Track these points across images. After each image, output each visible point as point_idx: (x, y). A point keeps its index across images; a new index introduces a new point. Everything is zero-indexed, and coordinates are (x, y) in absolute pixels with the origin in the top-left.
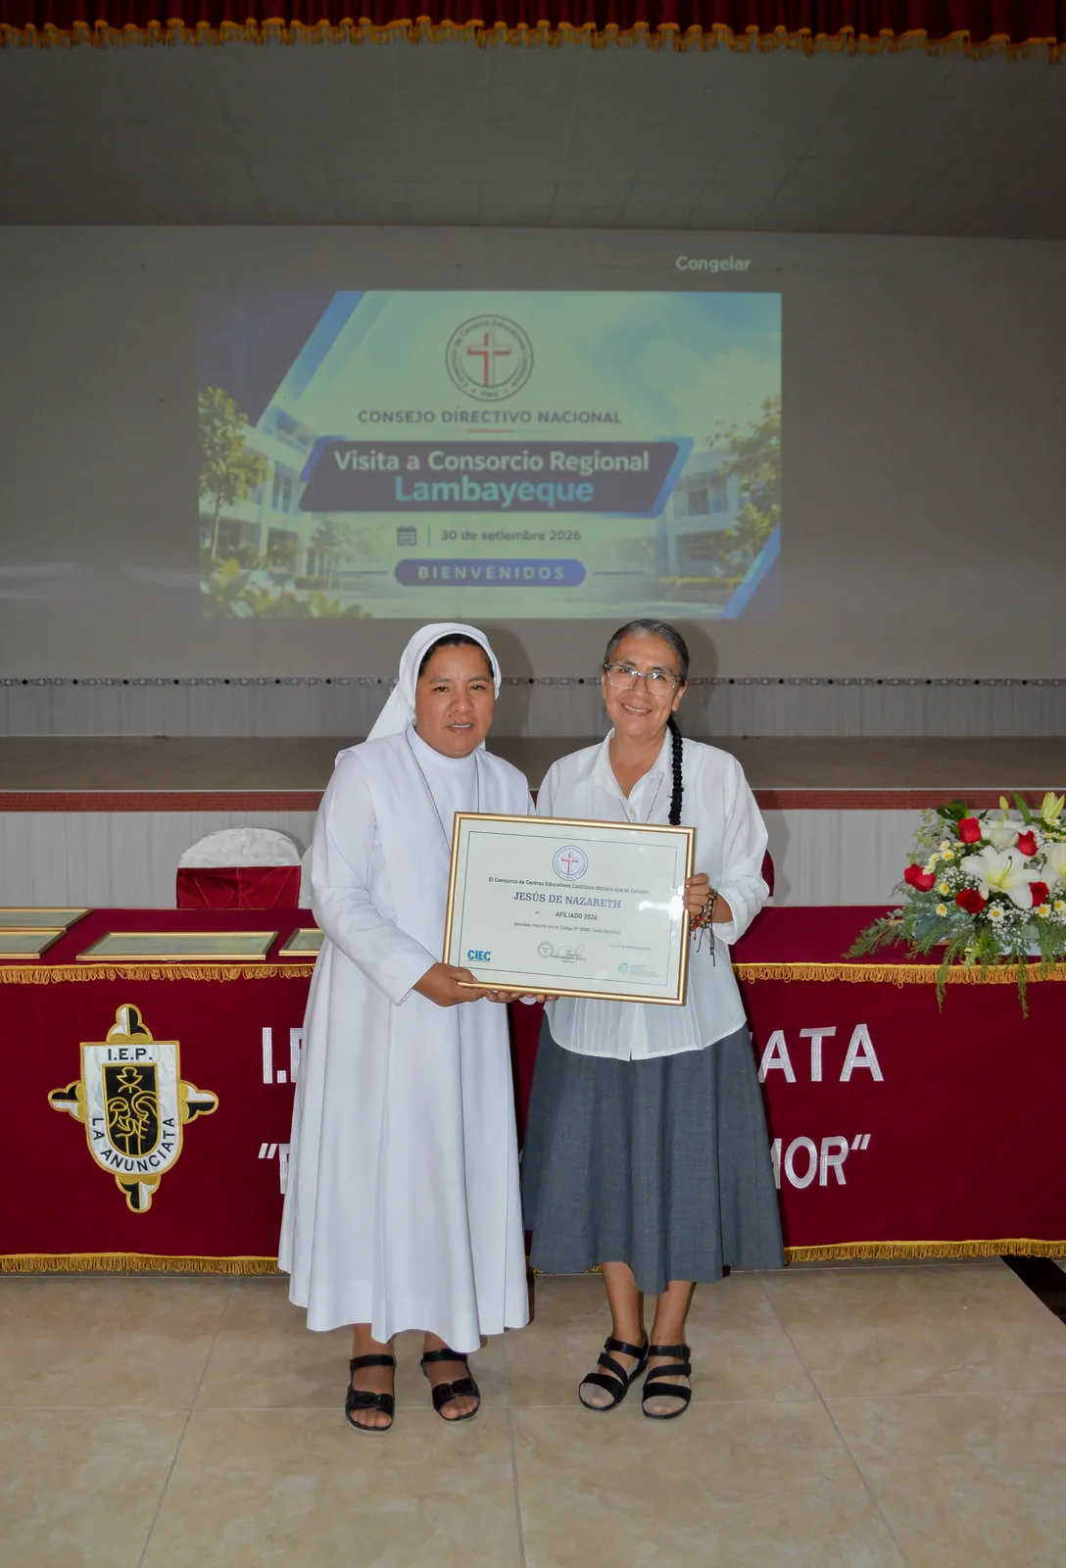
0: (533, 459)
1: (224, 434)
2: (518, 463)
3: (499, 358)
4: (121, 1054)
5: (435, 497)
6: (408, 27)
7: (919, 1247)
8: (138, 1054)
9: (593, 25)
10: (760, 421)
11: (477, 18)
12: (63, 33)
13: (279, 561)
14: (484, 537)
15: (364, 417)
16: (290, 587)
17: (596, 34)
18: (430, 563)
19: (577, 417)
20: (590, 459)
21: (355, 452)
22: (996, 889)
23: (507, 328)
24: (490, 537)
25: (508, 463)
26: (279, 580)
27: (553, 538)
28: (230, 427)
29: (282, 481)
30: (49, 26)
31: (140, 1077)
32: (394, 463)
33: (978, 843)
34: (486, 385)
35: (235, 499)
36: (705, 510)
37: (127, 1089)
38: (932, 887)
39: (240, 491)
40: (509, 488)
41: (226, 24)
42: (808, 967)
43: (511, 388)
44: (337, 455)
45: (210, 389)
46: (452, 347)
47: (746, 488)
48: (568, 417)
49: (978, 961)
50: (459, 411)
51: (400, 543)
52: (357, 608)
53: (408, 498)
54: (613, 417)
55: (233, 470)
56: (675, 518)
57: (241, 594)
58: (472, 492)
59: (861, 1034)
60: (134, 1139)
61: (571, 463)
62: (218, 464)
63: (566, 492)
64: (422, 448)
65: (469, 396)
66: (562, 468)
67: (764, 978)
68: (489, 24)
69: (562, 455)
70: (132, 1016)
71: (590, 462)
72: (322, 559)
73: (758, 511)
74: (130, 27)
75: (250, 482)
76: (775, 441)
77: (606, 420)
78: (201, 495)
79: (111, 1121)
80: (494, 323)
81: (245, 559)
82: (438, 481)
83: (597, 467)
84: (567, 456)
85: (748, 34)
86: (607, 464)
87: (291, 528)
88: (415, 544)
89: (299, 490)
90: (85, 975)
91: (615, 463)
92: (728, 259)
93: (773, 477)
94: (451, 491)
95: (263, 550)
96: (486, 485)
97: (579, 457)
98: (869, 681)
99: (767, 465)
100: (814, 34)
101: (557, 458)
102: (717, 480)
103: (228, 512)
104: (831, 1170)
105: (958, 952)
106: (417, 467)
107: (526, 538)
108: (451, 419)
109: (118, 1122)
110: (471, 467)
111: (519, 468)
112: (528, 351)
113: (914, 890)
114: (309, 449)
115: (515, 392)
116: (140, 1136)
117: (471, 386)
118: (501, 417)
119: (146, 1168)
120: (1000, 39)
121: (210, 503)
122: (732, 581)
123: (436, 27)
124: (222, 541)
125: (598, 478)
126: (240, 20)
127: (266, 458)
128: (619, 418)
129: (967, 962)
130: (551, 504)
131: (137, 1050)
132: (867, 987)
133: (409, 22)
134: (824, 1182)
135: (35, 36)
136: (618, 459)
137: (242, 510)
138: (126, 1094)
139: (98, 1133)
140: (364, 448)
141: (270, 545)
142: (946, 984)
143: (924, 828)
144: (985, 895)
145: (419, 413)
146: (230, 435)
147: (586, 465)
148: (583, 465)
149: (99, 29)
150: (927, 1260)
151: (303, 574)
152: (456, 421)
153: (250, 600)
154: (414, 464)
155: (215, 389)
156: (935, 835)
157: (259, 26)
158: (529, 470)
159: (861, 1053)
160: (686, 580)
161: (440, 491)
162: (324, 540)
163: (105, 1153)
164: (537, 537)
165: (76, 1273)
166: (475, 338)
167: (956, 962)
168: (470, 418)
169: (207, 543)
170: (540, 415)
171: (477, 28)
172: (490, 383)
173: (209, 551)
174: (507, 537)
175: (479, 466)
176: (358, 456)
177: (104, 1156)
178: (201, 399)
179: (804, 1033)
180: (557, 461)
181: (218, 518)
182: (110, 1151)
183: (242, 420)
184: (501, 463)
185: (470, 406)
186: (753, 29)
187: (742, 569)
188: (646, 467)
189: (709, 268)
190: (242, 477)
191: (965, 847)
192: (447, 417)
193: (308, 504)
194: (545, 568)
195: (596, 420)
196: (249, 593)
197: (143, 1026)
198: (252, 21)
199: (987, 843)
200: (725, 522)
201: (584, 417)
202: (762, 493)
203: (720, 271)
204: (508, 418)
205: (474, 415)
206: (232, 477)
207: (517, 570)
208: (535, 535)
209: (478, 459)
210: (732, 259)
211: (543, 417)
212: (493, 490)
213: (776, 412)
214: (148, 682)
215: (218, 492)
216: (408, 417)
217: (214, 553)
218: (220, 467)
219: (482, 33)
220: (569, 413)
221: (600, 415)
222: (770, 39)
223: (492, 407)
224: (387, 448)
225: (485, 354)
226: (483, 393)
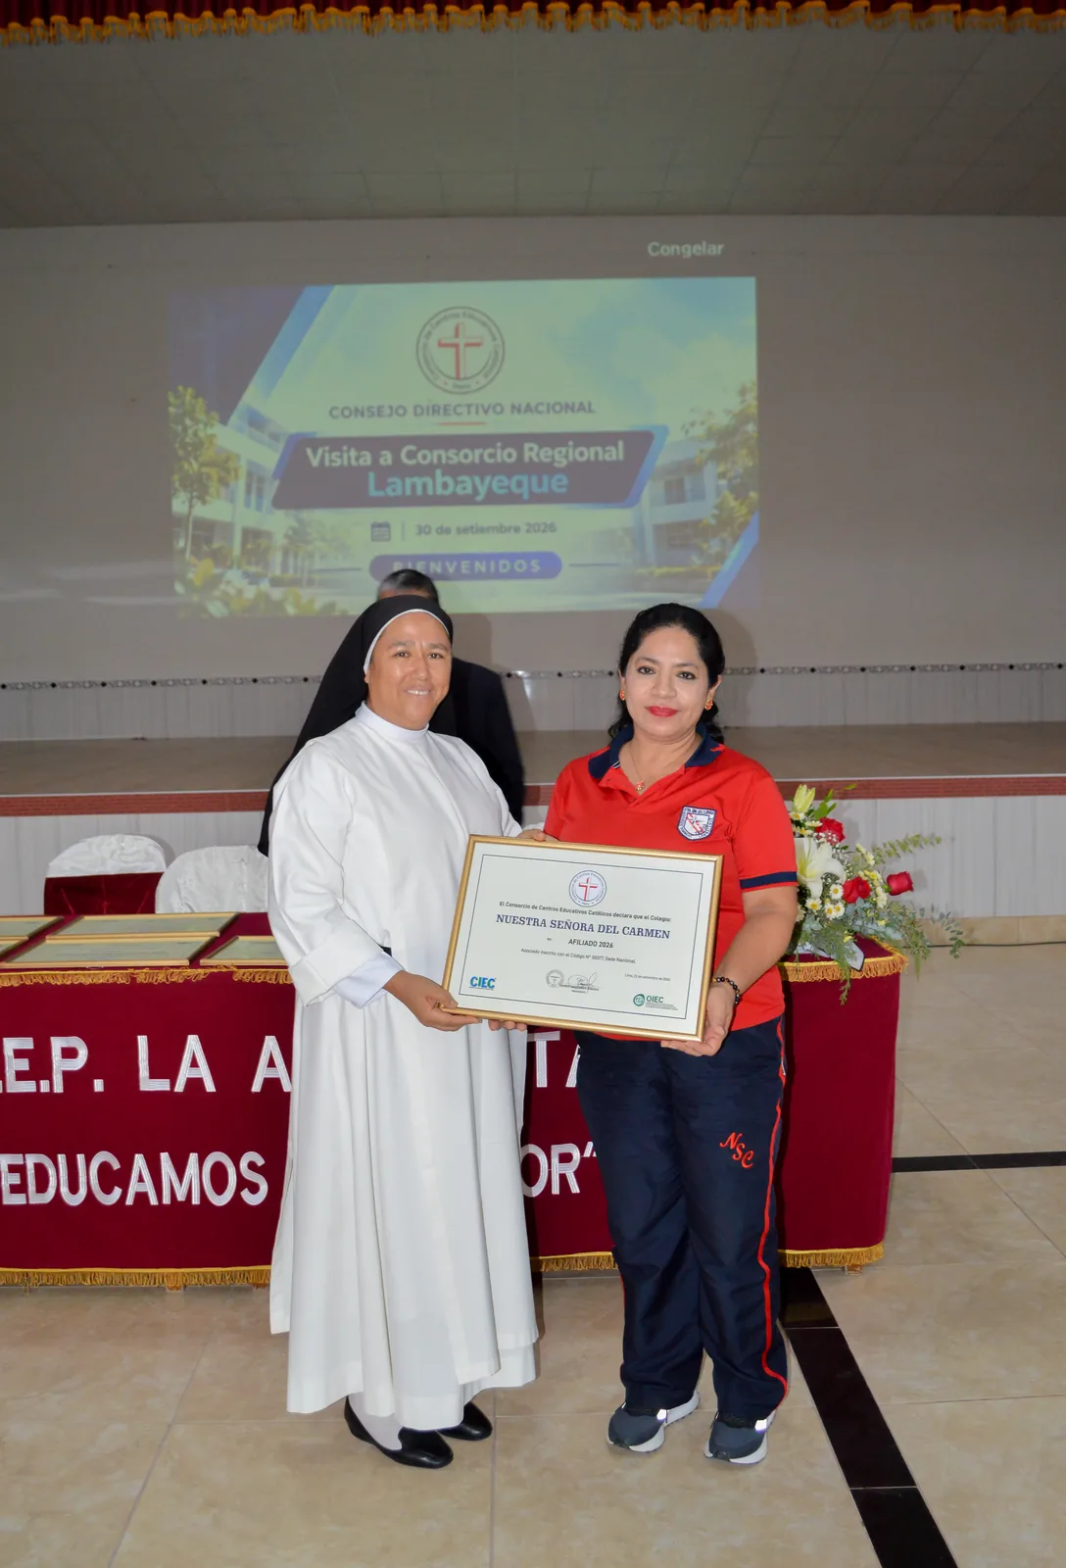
0: (506, 451)
1: (195, 434)
2: (492, 456)
3: (470, 350)
5: (408, 492)
6: (293, 16)
9: (481, 7)
10: (735, 404)
11: (363, 4)
13: (253, 560)
14: (459, 531)
15: (335, 413)
16: (265, 586)
17: (483, 16)
19: (551, 408)
20: (564, 450)
21: (327, 448)
23: (477, 320)
24: (465, 531)
25: (481, 456)
26: (254, 579)
27: (528, 531)
28: (201, 426)
29: (255, 478)
32: (367, 459)
34: (458, 378)
35: (208, 498)
36: (681, 499)
39: (212, 490)
40: (482, 480)
41: (109, 19)
43: (483, 381)
44: (309, 451)
45: (180, 388)
46: (422, 340)
47: (722, 475)
48: (541, 408)
50: (432, 404)
51: (374, 539)
52: (332, 606)
53: (381, 494)
54: (586, 405)
55: (205, 470)
56: (651, 508)
57: (217, 593)
58: (445, 486)
61: (545, 454)
62: (190, 464)
63: (540, 485)
64: (394, 443)
65: (441, 389)
66: (535, 459)
68: (374, 11)
69: (536, 447)
71: (564, 453)
72: (296, 556)
73: (736, 499)
75: (223, 482)
76: (751, 428)
77: (578, 410)
78: (174, 495)
81: (220, 558)
82: (412, 476)
83: (571, 459)
84: (541, 447)
85: (640, 12)
86: (582, 454)
87: (265, 527)
88: (389, 539)
89: (271, 488)
91: (589, 453)
92: (701, 245)
93: (751, 464)
94: (425, 486)
95: (237, 550)
96: (460, 479)
97: (553, 448)
99: (744, 452)
100: (708, 10)
101: (531, 449)
102: (693, 468)
103: (201, 511)
104: (563, 1178)
106: (390, 462)
107: (502, 532)
108: (422, 414)
110: (444, 461)
111: (492, 461)
112: (499, 342)
114: (281, 446)
115: (485, 386)
117: (443, 379)
118: (473, 409)
121: (184, 502)
122: (709, 571)
123: (321, 15)
124: (197, 542)
125: (573, 469)
126: (124, 15)
127: (238, 457)
128: (593, 407)
130: (526, 496)
133: (292, 11)
134: (556, 1190)
136: (593, 450)
137: (214, 509)
140: (336, 444)
141: (244, 543)
145: (391, 408)
146: (201, 434)
147: (560, 457)
148: (557, 457)
151: (278, 572)
152: (428, 414)
153: (226, 600)
154: (386, 458)
155: (185, 388)
158: (503, 462)
160: (665, 570)
161: (414, 487)
162: (298, 538)
164: (512, 531)
166: (445, 331)
168: (442, 411)
169: (181, 544)
170: (513, 407)
171: (362, 15)
172: (462, 376)
173: (183, 551)
174: (482, 530)
175: (452, 459)
176: (330, 452)
178: (172, 399)
180: (531, 452)
181: (191, 519)
183: (213, 419)
184: (474, 456)
185: (442, 399)
186: (645, 6)
187: (721, 558)
188: (621, 457)
189: (681, 253)
192: (419, 411)
193: (279, 502)
194: (519, 562)
195: (569, 410)
196: (225, 593)
200: (703, 510)
201: (557, 408)
202: (739, 480)
203: (693, 256)
204: (481, 411)
205: (446, 408)
206: (204, 476)
207: (492, 564)
208: (510, 528)
209: (451, 453)
210: (704, 244)
211: (516, 409)
212: (467, 484)
213: (752, 399)
214: (126, 684)
215: (191, 492)
216: (380, 412)
217: (188, 555)
218: (193, 467)
219: (369, 19)
220: (542, 404)
221: (573, 404)
222: (662, 14)
223: (464, 399)
224: (360, 443)
225: (456, 346)
226: (455, 386)
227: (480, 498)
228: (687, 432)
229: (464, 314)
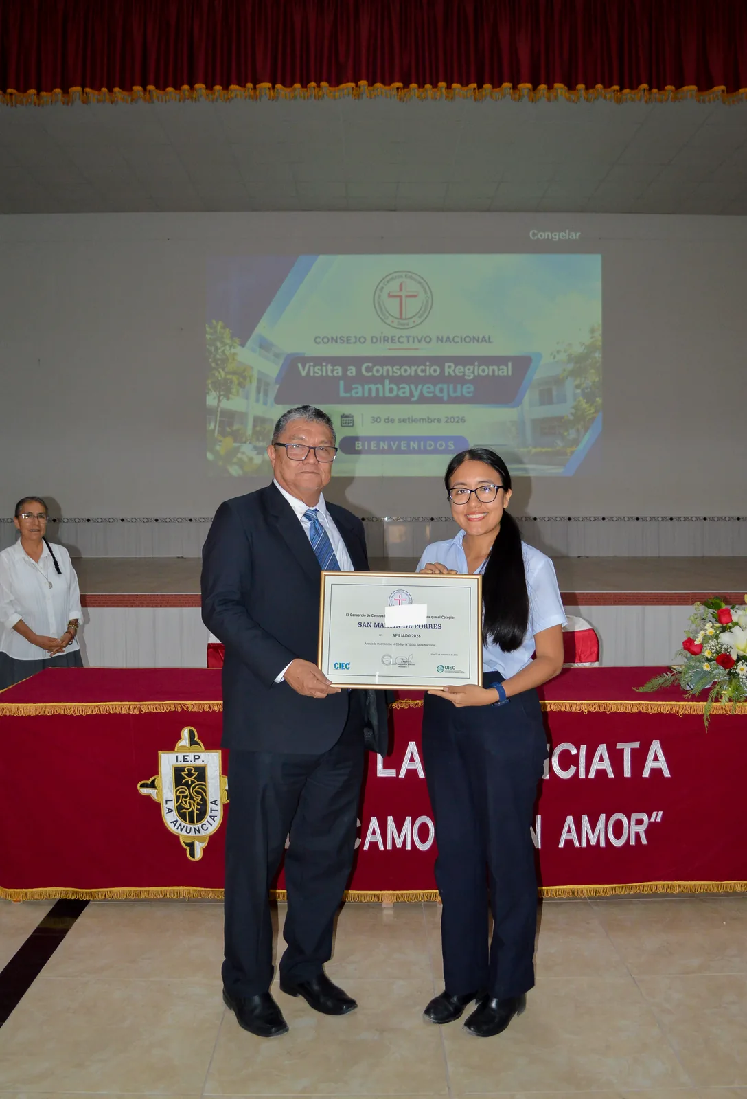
0: (433, 368)
1: (223, 352)
2: (423, 371)
3: (409, 300)
4: (184, 759)
5: (366, 394)
6: (353, 88)
7: (695, 886)
8: (195, 759)
9: (475, 85)
10: (587, 340)
11: (398, 82)
12: (125, 93)
13: (260, 438)
14: (400, 421)
15: (318, 340)
17: (477, 91)
18: (363, 439)
19: (463, 340)
20: (471, 368)
21: (312, 364)
22: (741, 653)
23: (415, 280)
24: (404, 421)
25: (416, 371)
27: (446, 422)
28: (227, 347)
29: (263, 385)
30: (117, 89)
31: (197, 773)
32: (339, 371)
33: (730, 624)
35: (231, 396)
36: (550, 402)
37: (188, 781)
38: (701, 652)
39: (234, 390)
40: (416, 388)
41: (233, 87)
42: (621, 704)
43: (418, 321)
44: (300, 366)
45: (214, 322)
46: (378, 293)
47: (577, 387)
48: (456, 340)
49: (730, 700)
50: (383, 335)
53: (348, 395)
54: (487, 339)
55: (229, 377)
56: (530, 407)
57: (235, 460)
58: (391, 390)
59: (656, 746)
60: (191, 813)
61: (459, 371)
62: (219, 372)
63: (455, 391)
64: (358, 361)
65: (389, 325)
66: (452, 374)
67: (593, 710)
68: (406, 85)
69: (452, 365)
70: (192, 734)
71: (472, 369)
73: (587, 403)
74: (170, 89)
75: (241, 385)
76: (598, 355)
77: (482, 341)
78: (208, 393)
79: (177, 802)
81: (237, 436)
82: (368, 383)
83: (476, 374)
84: (456, 366)
85: (578, 90)
86: (483, 371)
87: (268, 416)
88: (353, 426)
89: (274, 390)
90: (162, 708)
91: (488, 370)
92: (565, 232)
93: (597, 379)
94: (377, 390)
95: (249, 431)
96: (401, 386)
97: (464, 366)
98: (664, 518)
99: (593, 371)
100: (621, 89)
101: (449, 367)
102: (558, 381)
103: (226, 404)
104: (637, 835)
105: (718, 694)
106: (354, 374)
107: (429, 422)
108: (377, 342)
109: (181, 802)
110: (391, 374)
111: (423, 374)
112: (429, 294)
113: (689, 655)
114: (281, 362)
115: (421, 323)
116: (196, 811)
117: (391, 319)
118: (411, 339)
119: (199, 832)
121: (214, 398)
122: (569, 450)
123: (372, 88)
124: (222, 424)
125: (477, 380)
126: (242, 84)
127: (252, 368)
128: (491, 340)
129: (723, 700)
130: (445, 398)
131: (194, 756)
132: (660, 716)
133: (353, 85)
134: (633, 842)
135: (107, 96)
136: (491, 368)
137: (235, 403)
138: (187, 784)
139: (169, 809)
140: (318, 361)
141: (254, 426)
142: (710, 715)
143: (695, 614)
144: (734, 657)
145: (356, 337)
146: (227, 353)
147: (469, 372)
148: (467, 371)
149: (150, 91)
150: (701, 894)
152: (380, 342)
153: (241, 464)
154: (352, 371)
155: (217, 322)
156: (703, 619)
157: (255, 88)
158: (430, 375)
159: (656, 759)
160: (538, 449)
161: (370, 390)
163: (173, 822)
164: (436, 421)
165: (154, 900)
166: (393, 287)
167: (717, 700)
168: (390, 341)
169: (212, 426)
170: (438, 338)
171: (398, 88)
172: (404, 317)
173: (213, 431)
174: (415, 421)
175: (396, 373)
176: (314, 367)
177: (173, 824)
178: (208, 329)
179: (619, 746)
180: (450, 369)
181: (219, 410)
182: (177, 821)
183: (235, 343)
184: (411, 371)
185: (389, 332)
186: (581, 87)
187: (576, 442)
188: (510, 374)
189: (552, 238)
190: (236, 381)
191: (722, 627)
192: (374, 340)
193: (280, 399)
194: (440, 442)
195: (475, 342)
196: (241, 460)
197: (198, 741)
198: (250, 85)
199: (736, 624)
200: (564, 410)
201: (468, 340)
202: (589, 390)
203: (560, 239)
204: (416, 340)
205: (393, 338)
206: (229, 382)
207: (422, 444)
208: (435, 419)
209: (395, 368)
210: (567, 231)
211: (440, 340)
212: (405, 390)
213: (598, 334)
214: (172, 520)
215: (220, 392)
216: (348, 340)
217: (216, 433)
218: (221, 375)
219: (402, 91)
220: (457, 337)
221: (478, 338)
222: (592, 92)
223: (405, 333)
224: (334, 361)
225: (400, 297)
226: (399, 324)
227: (413, 399)
228: (555, 357)
229: (406, 276)
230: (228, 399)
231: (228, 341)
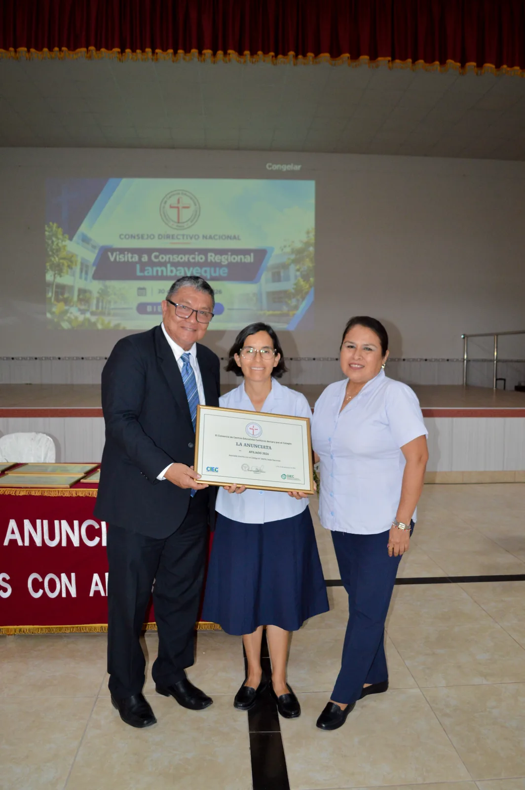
0: (200, 256)
1: (57, 244)
2: (194, 258)
3: (185, 210)
5: (155, 274)
6: (85, 52)
9: (172, 51)
10: (304, 238)
11: (117, 47)
13: (83, 303)
15: (122, 237)
16: (88, 315)
17: (174, 55)
18: (153, 304)
19: (221, 237)
20: (226, 257)
21: (118, 253)
23: (188, 196)
25: (188, 258)
26: (83, 312)
28: (60, 241)
29: (84, 266)
32: (136, 258)
35: (62, 274)
36: (279, 280)
39: (65, 271)
40: (189, 270)
43: (190, 224)
44: (109, 254)
45: (51, 223)
46: (163, 205)
47: (298, 270)
48: (216, 237)
50: (166, 234)
51: (139, 295)
52: (118, 325)
53: (142, 274)
54: (237, 236)
56: (266, 284)
57: (66, 318)
58: (172, 271)
61: (217, 259)
62: (55, 258)
63: (215, 272)
64: (149, 251)
65: (171, 227)
66: (213, 261)
68: (123, 51)
69: (213, 255)
72: (102, 302)
73: (304, 281)
75: (69, 267)
76: (312, 249)
77: (234, 238)
78: (47, 272)
80: (182, 194)
81: (67, 301)
82: (157, 266)
83: (229, 261)
84: (216, 255)
85: (245, 55)
86: (234, 259)
87: (89, 288)
88: (146, 295)
89: (92, 270)
91: (237, 259)
93: (311, 265)
94: (162, 271)
95: (75, 298)
96: (178, 268)
97: (221, 255)
99: (308, 260)
100: (276, 56)
101: (211, 256)
102: (285, 266)
103: (59, 280)
106: (147, 260)
108: (162, 238)
110: (171, 260)
111: (193, 261)
112: (198, 206)
114: (97, 251)
115: (192, 226)
117: (172, 223)
118: (185, 237)
120: (365, 58)
121: (51, 276)
122: (291, 313)
123: (98, 52)
124: (57, 293)
125: (230, 265)
126: (6, 48)
127: (77, 256)
128: (240, 238)
130: (209, 277)
136: (239, 257)
137: (65, 279)
140: (122, 251)
141: (79, 295)
145: (148, 235)
146: (60, 245)
147: (225, 259)
148: (223, 260)
152: (165, 238)
153: (70, 321)
154: (145, 258)
158: (198, 261)
160: (271, 312)
161: (157, 271)
162: (103, 293)
166: (173, 201)
168: (171, 237)
169: (50, 295)
171: (117, 52)
172: (180, 221)
173: (50, 298)
175: (175, 259)
176: (119, 254)
178: (47, 228)
180: (211, 257)
181: (55, 283)
183: (66, 238)
184: (185, 258)
185: (171, 232)
186: (247, 53)
187: (296, 308)
188: (252, 261)
189: (282, 169)
190: (66, 264)
192: (160, 237)
193: (96, 277)
195: (229, 239)
196: (70, 318)
200: (288, 286)
201: (224, 237)
202: (305, 272)
203: (287, 170)
204: (189, 238)
205: (173, 236)
206: (61, 264)
209: (175, 256)
210: (292, 165)
211: (205, 237)
212: (182, 271)
213: (312, 236)
214: (23, 359)
215: (55, 271)
216: (142, 237)
217: (53, 299)
218: (56, 260)
219: (120, 55)
220: (216, 235)
221: (231, 236)
222: (255, 57)
223: (181, 232)
224: (133, 251)
225: (178, 208)
226: (177, 226)
228: (282, 250)
230: (61, 276)
231: (60, 236)
